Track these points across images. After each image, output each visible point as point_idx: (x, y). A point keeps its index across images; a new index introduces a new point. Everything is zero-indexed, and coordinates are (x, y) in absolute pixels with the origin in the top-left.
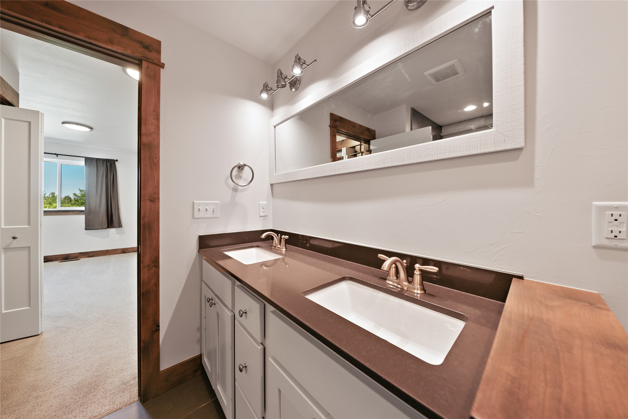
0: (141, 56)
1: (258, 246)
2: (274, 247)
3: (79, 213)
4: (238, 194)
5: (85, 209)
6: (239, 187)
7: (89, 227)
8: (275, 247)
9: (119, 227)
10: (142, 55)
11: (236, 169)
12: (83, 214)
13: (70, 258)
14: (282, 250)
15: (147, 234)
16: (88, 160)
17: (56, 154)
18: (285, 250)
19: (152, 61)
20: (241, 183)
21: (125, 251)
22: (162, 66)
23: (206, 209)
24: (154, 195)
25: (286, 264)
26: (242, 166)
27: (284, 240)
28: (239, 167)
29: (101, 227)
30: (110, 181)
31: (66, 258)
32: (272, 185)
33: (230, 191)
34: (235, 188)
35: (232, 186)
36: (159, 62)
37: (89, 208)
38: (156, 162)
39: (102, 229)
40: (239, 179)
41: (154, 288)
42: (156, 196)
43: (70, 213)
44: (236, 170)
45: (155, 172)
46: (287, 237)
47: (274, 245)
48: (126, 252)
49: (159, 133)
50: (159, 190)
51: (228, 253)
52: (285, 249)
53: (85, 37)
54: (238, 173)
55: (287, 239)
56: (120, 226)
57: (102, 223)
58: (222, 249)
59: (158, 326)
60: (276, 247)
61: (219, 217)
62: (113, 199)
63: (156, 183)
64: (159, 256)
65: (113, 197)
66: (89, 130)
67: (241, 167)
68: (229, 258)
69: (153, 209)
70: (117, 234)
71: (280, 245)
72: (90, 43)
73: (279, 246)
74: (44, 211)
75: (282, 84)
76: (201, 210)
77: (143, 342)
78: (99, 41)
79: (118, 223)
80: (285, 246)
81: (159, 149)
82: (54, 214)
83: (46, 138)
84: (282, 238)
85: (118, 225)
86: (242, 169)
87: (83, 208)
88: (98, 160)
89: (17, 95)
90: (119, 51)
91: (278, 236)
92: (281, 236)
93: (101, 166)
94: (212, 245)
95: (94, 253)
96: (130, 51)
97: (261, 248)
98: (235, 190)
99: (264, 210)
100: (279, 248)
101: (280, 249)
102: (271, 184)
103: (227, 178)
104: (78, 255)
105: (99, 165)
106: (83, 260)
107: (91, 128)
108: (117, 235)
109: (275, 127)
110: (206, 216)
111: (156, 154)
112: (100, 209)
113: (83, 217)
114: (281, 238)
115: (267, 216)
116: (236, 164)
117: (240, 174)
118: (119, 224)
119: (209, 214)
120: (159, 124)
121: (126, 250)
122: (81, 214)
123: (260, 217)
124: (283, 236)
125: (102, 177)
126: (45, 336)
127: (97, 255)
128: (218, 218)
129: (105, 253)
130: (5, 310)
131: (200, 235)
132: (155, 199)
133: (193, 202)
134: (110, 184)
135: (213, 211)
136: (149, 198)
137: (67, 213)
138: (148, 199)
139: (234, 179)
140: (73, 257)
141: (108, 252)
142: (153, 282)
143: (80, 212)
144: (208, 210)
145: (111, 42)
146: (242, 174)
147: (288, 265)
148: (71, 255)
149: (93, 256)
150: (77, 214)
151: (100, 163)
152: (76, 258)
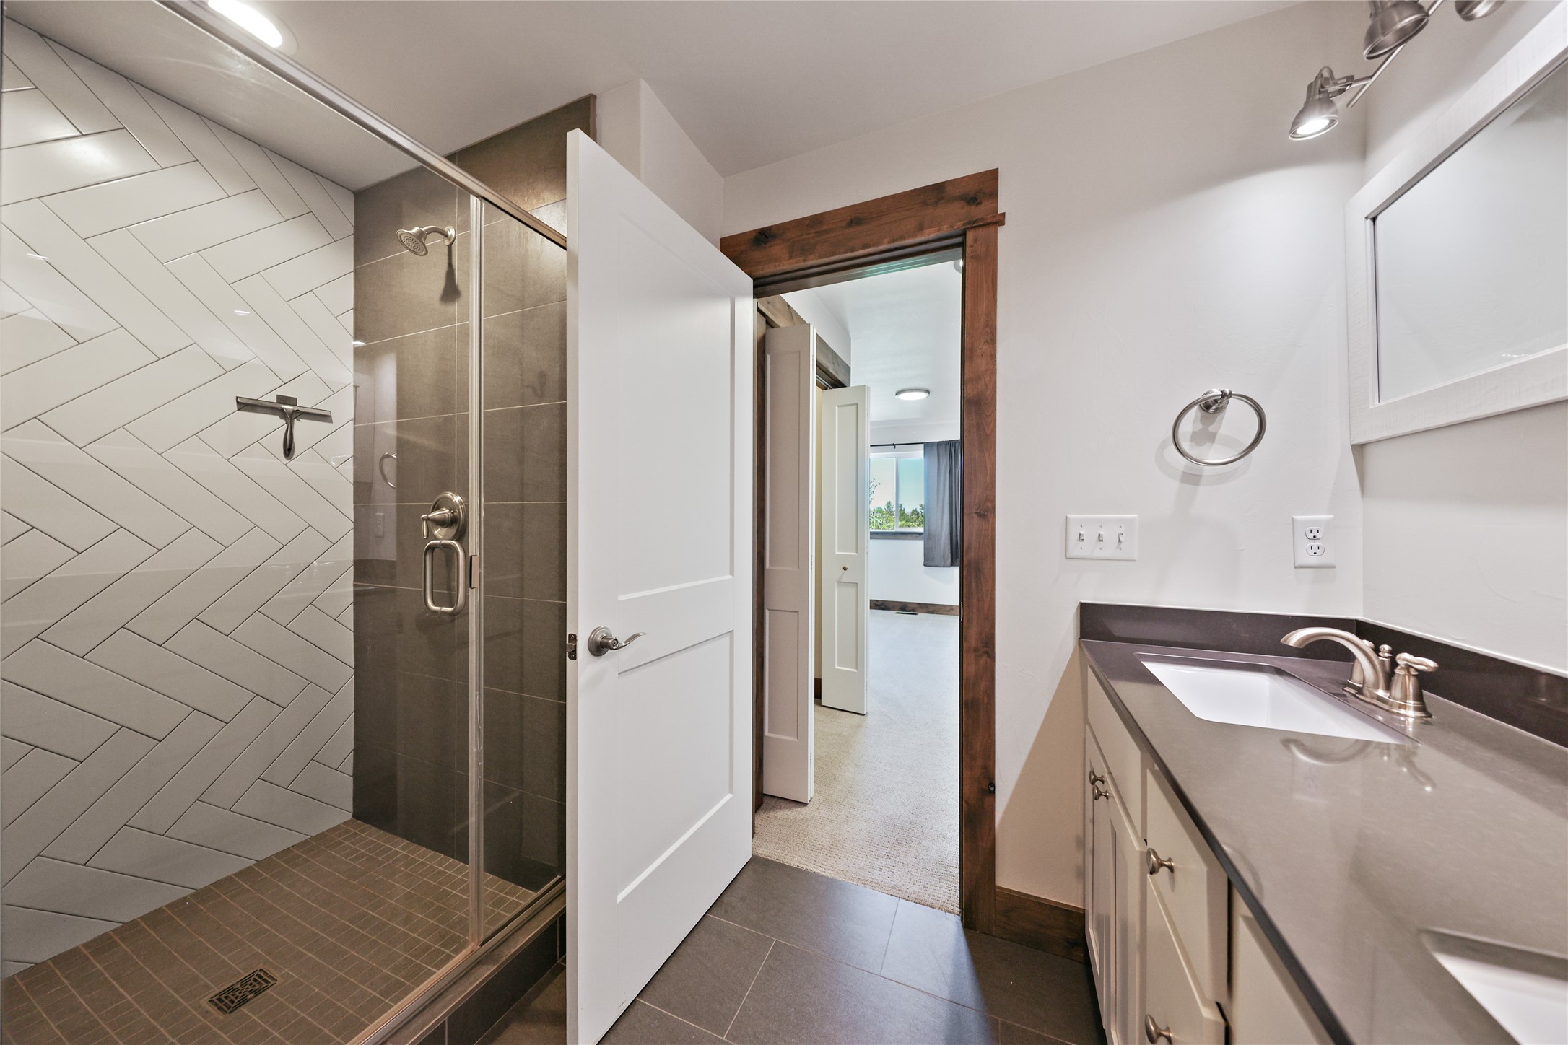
0: (964, 225)
1: (1279, 672)
2: (1353, 691)
4: (1202, 490)
5: (924, 530)
6: (1207, 468)
7: (928, 561)
8: (1360, 691)
10: (964, 222)
11: (1195, 411)
12: (921, 539)
13: (907, 610)
14: (1398, 714)
15: (974, 585)
16: (928, 445)
17: (893, 445)
18: (1416, 718)
19: (981, 223)
20: (1214, 454)
22: (1000, 220)
23: (1099, 535)
24: (985, 502)
25: (1422, 776)
26: (1216, 401)
27: (1413, 672)
28: (1207, 407)
29: (943, 564)
30: (955, 480)
31: (904, 608)
32: (1359, 450)
33: (1174, 485)
34: (1193, 475)
35: (1182, 469)
36: (994, 216)
37: (929, 528)
38: (988, 432)
39: (944, 567)
40: (1208, 444)
41: (986, 701)
42: (990, 505)
43: (907, 537)
44: (1196, 417)
45: (987, 455)
46: (1428, 664)
47: (1356, 679)
49: (996, 369)
50: (994, 492)
51: (1154, 668)
52: (1419, 714)
53: (889, 243)
54: (1200, 426)
55: (1430, 673)
57: (944, 556)
58: (1140, 651)
59: (993, 784)
60: (1365, 691)
61: (1136, 558)
63: (989, 477)
64: (994, 634)
66: (924, 395)
67: (1211, 406)
68: (1153, 680)
69: (983, 532)
71: (1388, 687)
72: (896, 249)
73: (1381, 693)
74: (871, 533)
75: (1403, 29)
76: (1084, 537)
77: (966, 802)
78: (905, 239)
80: (1419, 697)
81: (995, 403)
83: (873, 423)
84: (1399, 662)
86: (1217, 410)
87: (921, 530)
88: (939, 444)
89: (848, 369)
90: (933, 236)
91: (1377, 651)
92: (1394, 653)
94: (1117, 633)
95: (935, 608)
96: (946, 226)
97: (1295, 681)
98: (1191, 479)
99: (1315, 545)
100: (1380, 699)
101: (1386, 707)
102: (1353, 446)
103: (1163, 446)
104: (916, 606)
105: (941, 452)
106: (922, 616)
107: (928, 392)
109: (1374, 219)
110: (1098, 554)
111: (990, 415)
112: (942, 531)
113: (920, 545)
114: (1394, 664)
115: (1334, 567)
116: (1198, 395)
117: (1211, 428)
119: (1108, 550)
120: (995, 351)
122: (919, 539)
123: (1296, 567)
124: (1406, 656)
125: (945, 474)
126: (869, 720)
127: (939, 612)
128: (1135, 561)
129: (949, 611)
130: (838, 665)
131: (1083, 601)
132: (987, 511)
133: (1066, 517)
134: (956, 487)
135: (1120, 541)
136: (977, 510)
137: (904, 536)
138: (975, 511)
139: (1185, 446)
140: (911, 609)
142: (983, 686)
143: (918, 536)
144: (1104, 537)
145: (920, 228)
146: (1220, 427)
147: (1434, 785)
148: (909, 605)
149: (932, 613)
150: (916, 538)
151: (942, 449)
152: (914, 611)
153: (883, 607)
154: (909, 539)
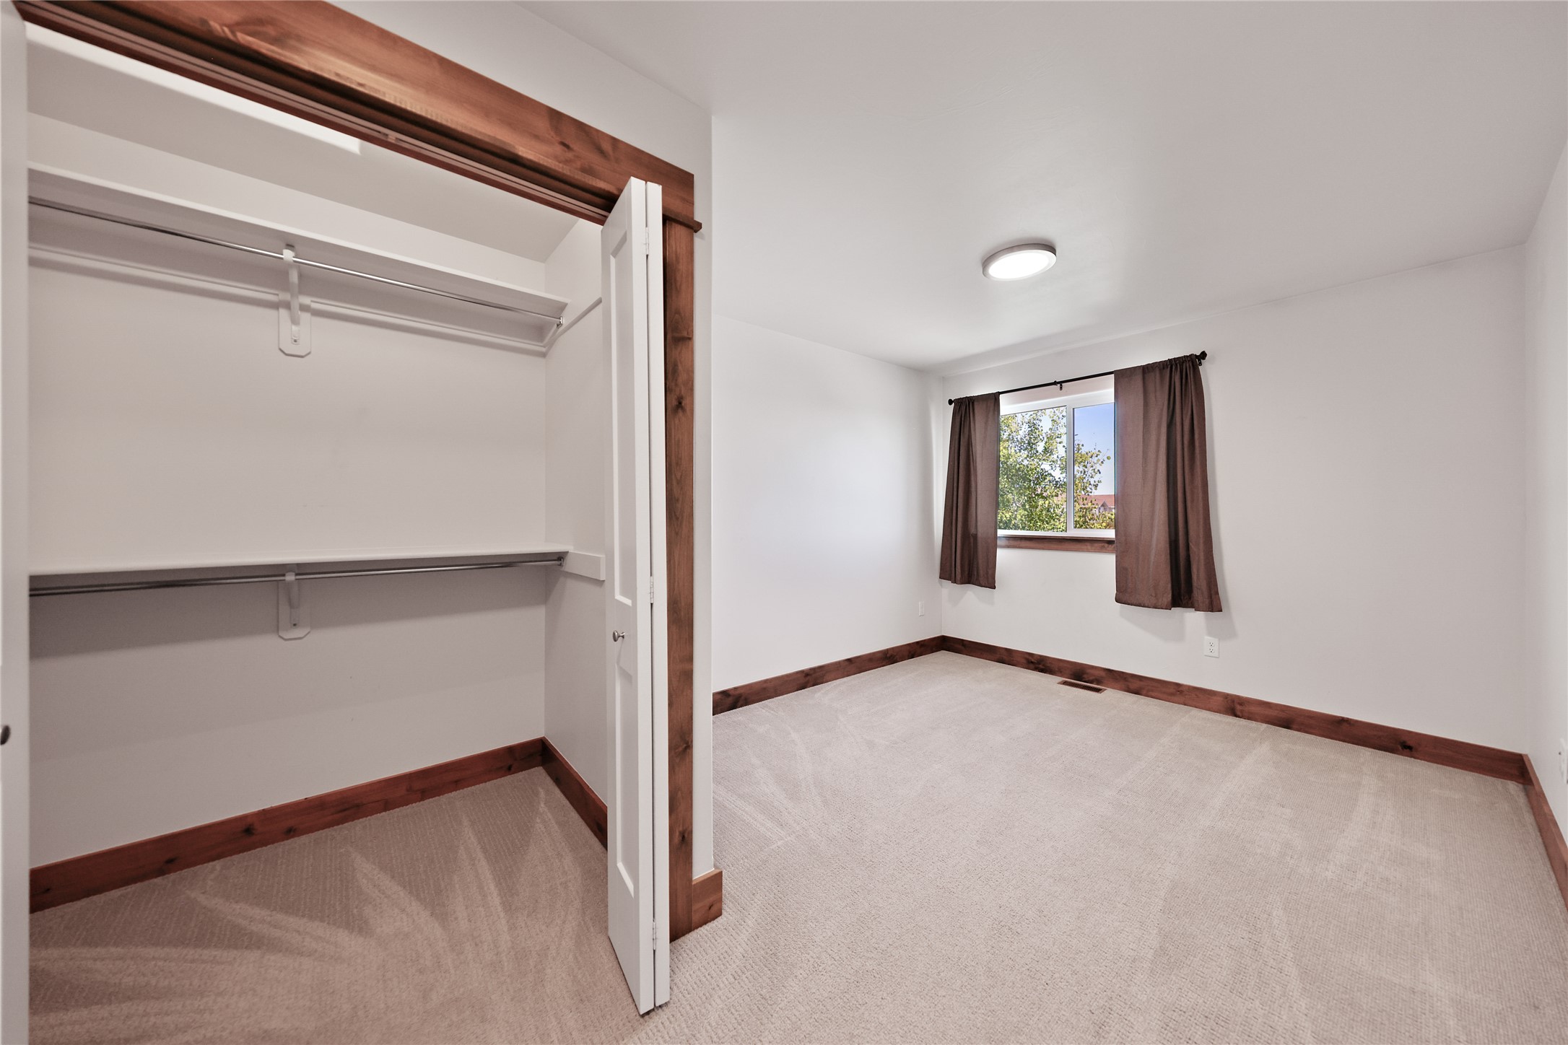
3: (1103, 547)
5: (1116, 535)
7: (1125, 595)
9: (1212, 611)
12: (1110, 552)
13: (1087, 680)
16: (1122, 377)
21: (1238, 707)
29: (1155, 601)
30: (1183, 436)
31: (1081, 675)
37: (1126, 531)
39: (1155, 607)
43: (1085, 547)
48: (1239, 713)
56: (1213, 604)
57: (1156, 586)
62: (1192, 501)
65: (1192, 493)
70: (1210, 634)
79: (1206, 594)
82: (1056, 546)
85: (1207, 601)
87: (1110, 534)
88: (1146, 370)
93: (1156, 391)
95: (1142, 683)
104: (1103, 674)
105: (1151, 387)
106: (1115, 694)
108: (1208, 639)
112: (1151, 537)
113: (1107, 563)
118: (1210, 597)
121: (1241, 704)
122: (1107, 552)
125: (1159, 426)
127: (1150, 693)
129: (1172, 694)
134: (1183, 449)
137: (1078, 546)
140: (1091, 678)
141: (1181, 692)
143: (1106, 545)
148: (1089, 671)
149: (1137, 692)
150: (1102, 550)
151: (1155, 377)
152: (1099, 682)
153: (1041, 666)
154: (1088, 551)
